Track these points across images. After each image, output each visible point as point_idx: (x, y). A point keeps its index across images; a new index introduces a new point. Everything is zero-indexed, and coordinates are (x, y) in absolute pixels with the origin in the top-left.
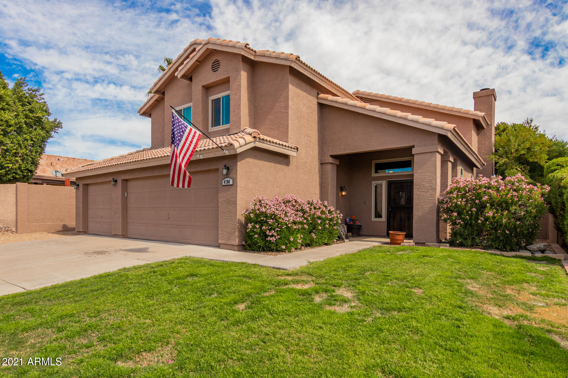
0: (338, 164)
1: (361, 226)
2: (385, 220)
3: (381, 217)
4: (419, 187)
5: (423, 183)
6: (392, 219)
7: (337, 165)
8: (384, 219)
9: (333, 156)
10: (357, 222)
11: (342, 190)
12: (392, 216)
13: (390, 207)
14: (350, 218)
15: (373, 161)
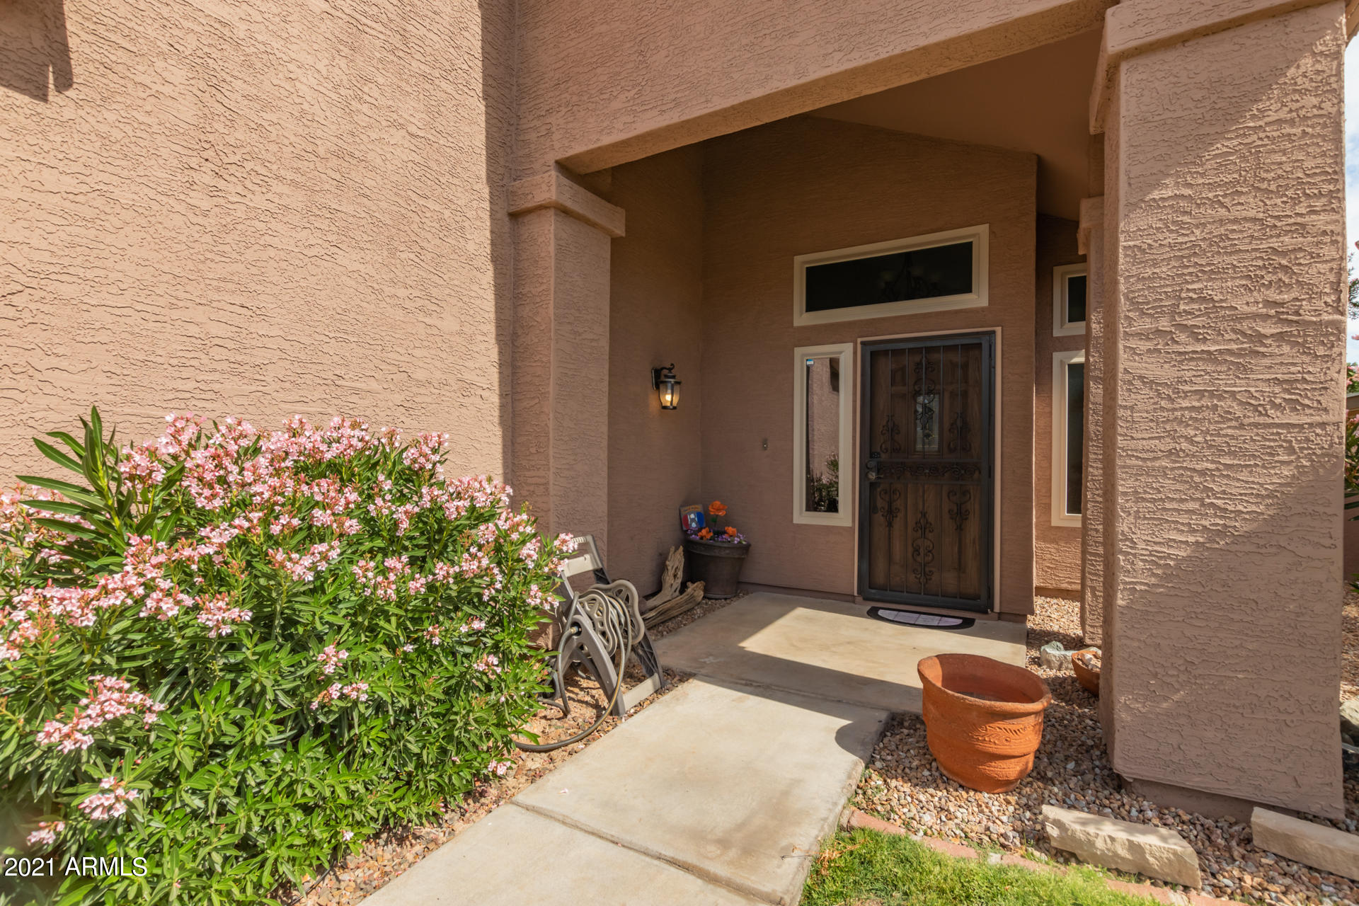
0: (620, 231)
1: (748, 546)
2: (849, 524)
3: (833, 507)
4: (1164, 324)
5: (1213, 289)
6: (879, 518)
7: (615, 241)
8: (846, 516)
9: (566, 167)
10: (730, 530)
11: (660, 379)
12: (880, 503)
13: (873, 464)
14: (699, 508)
15: (798, 259)
